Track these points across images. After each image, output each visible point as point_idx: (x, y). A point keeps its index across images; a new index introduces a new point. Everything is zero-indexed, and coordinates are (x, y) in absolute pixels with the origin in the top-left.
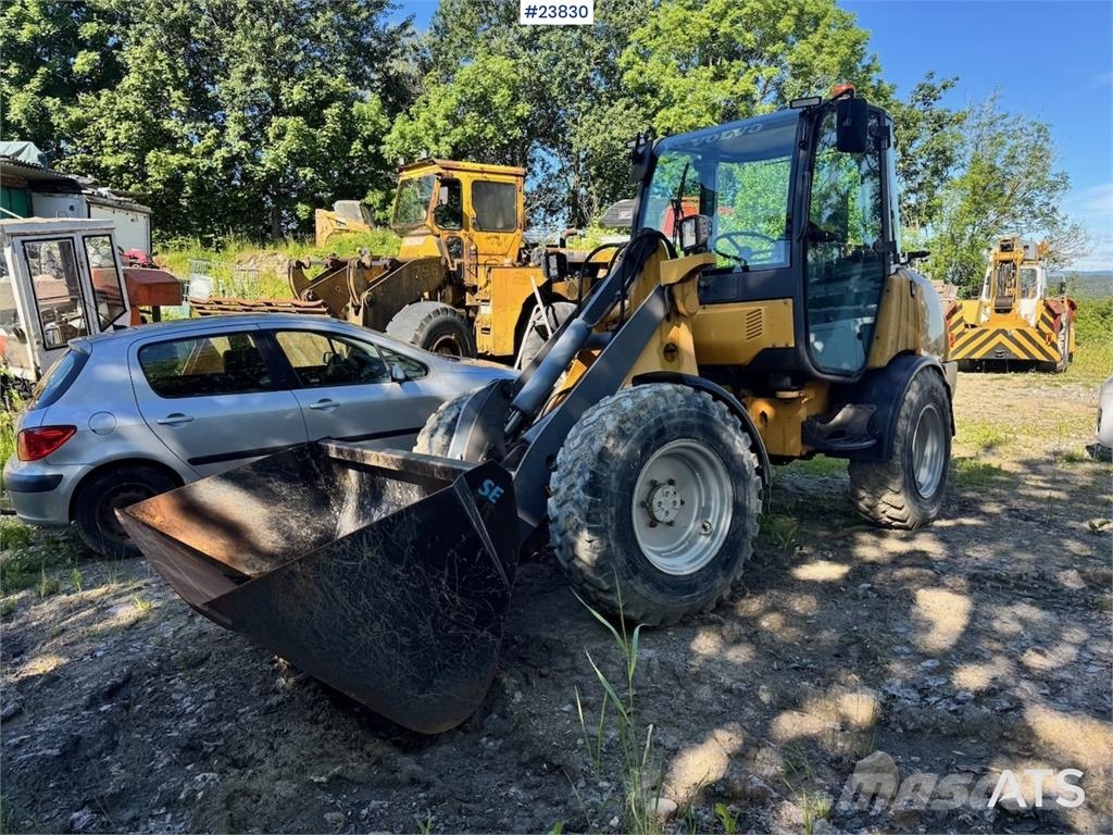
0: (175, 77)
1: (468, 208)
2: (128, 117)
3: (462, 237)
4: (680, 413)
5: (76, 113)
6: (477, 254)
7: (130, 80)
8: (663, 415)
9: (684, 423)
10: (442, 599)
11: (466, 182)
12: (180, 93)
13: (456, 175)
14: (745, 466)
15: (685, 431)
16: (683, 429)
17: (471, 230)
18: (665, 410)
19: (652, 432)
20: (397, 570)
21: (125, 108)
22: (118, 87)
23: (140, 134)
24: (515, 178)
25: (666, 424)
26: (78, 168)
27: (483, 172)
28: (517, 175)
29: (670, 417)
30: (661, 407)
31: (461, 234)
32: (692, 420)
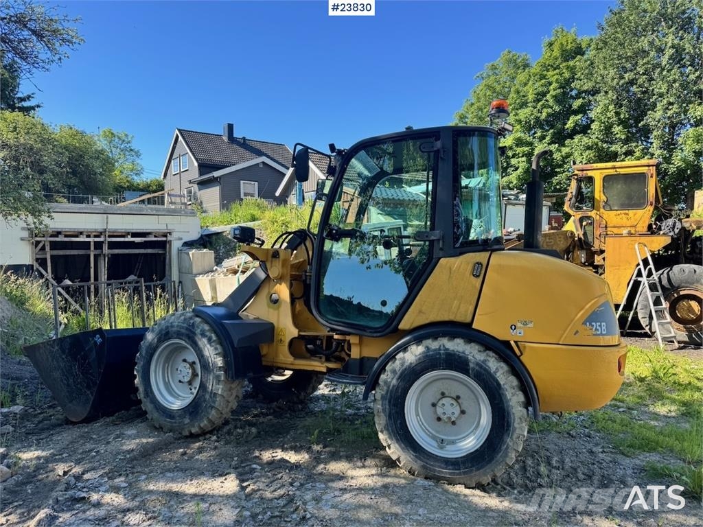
0: (619, 119)
1: (599, 195)
2: (589, 148)
3: (594, 216)
4: (178, 326)
5: (565, 150)
6: (606, 227)
7: (594, 126)
8: (169, 325)
9: (179, 331)
10: (76, 373)
11: (598, 177)
12: (620, 128)
13: (590, 173)
14: (209, 363)
15: (179, 335)
16: (178, 334)
17: (602, 210)
18: (171, 323)
19: (164, 332)
20: (64, 357)
21: (587, 143)
22: (589, 131)
23: (595, 156)
24: (647, 168)
25: (170, 329)
26: (564, 180)
27: (615, 168)
28: (649, 166)
29: (172, 326)
30: (171, 321)
31: (593, 214)
32: (183, 331)
